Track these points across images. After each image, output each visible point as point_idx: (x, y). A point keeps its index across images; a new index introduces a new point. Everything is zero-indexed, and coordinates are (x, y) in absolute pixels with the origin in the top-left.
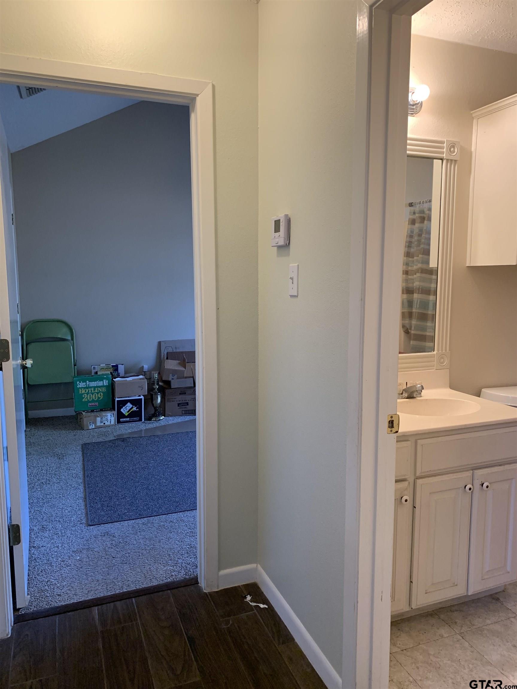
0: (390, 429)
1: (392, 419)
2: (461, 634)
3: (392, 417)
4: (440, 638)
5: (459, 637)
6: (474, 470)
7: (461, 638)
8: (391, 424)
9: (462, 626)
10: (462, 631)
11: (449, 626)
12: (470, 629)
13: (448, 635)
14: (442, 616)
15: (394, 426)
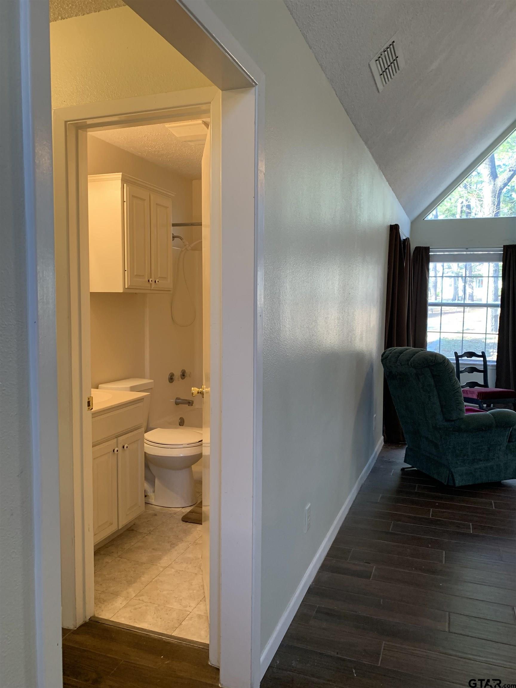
0: (88, 407)
1: (89, 400)
2: (119, 557)
3: (89, 399)
4: (107, 564)
5: (119, 558)
6: (118, 437)
7: (120, 558)
8: (89, 404)
9: (118, 553)
10: (119, 555)
11: (109, 555)
12: (123, 552)
13: (111, 561)
14: (102, 553)
15: (90, 405)
